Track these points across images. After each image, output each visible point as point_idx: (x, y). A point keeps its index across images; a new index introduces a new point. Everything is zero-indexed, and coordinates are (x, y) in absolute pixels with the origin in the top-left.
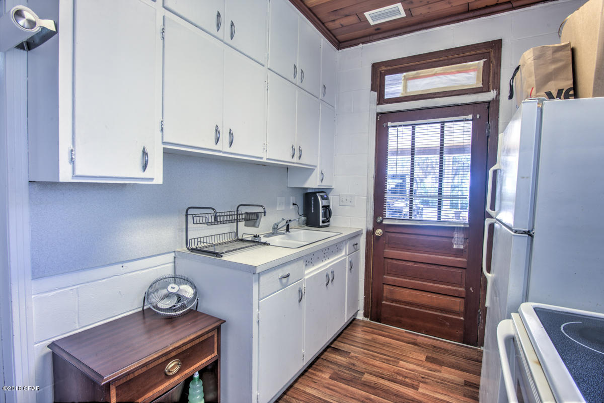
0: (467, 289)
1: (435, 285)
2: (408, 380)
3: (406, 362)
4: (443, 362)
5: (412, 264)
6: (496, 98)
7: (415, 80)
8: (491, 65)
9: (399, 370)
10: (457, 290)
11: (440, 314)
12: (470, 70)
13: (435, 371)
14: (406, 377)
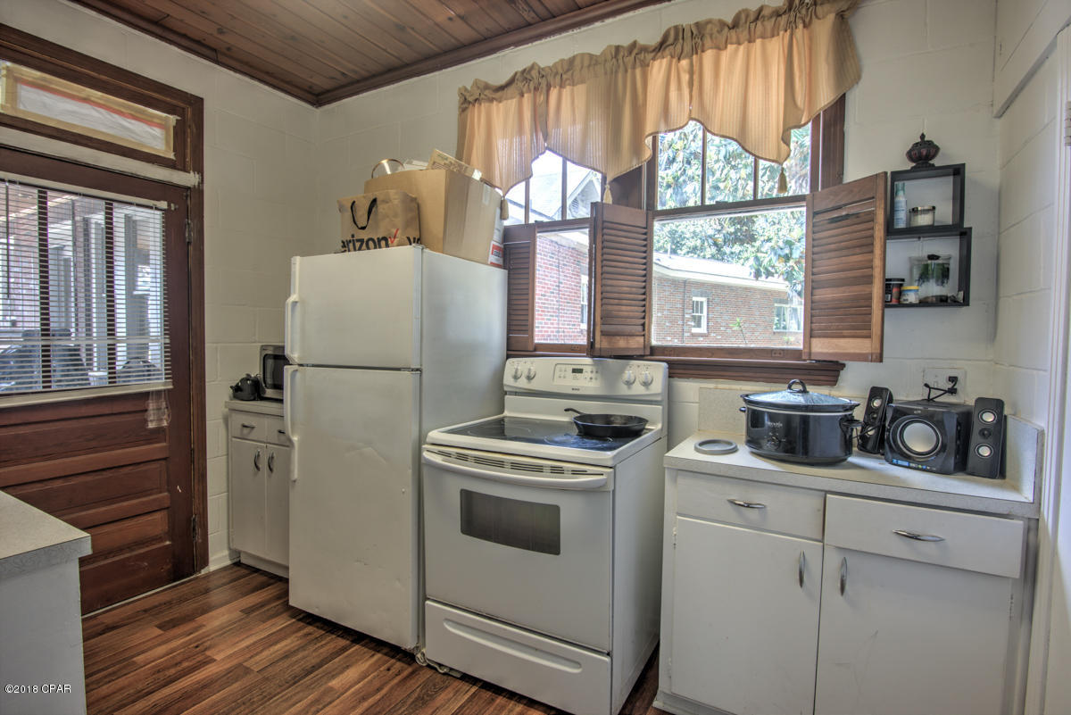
0: (172, 491)
1: (114, 506)
2: (185, 664)
3: (143, 652)
4: (188, 616)
5: (58, 484)
6: (199, 186)
7: (41, 92)
8: (189, 131)
9: (153, 667)
10: (155, 500)
11: (127, 555)
12: (152, 122)
13: (196, 629)
14: (176, 664)
